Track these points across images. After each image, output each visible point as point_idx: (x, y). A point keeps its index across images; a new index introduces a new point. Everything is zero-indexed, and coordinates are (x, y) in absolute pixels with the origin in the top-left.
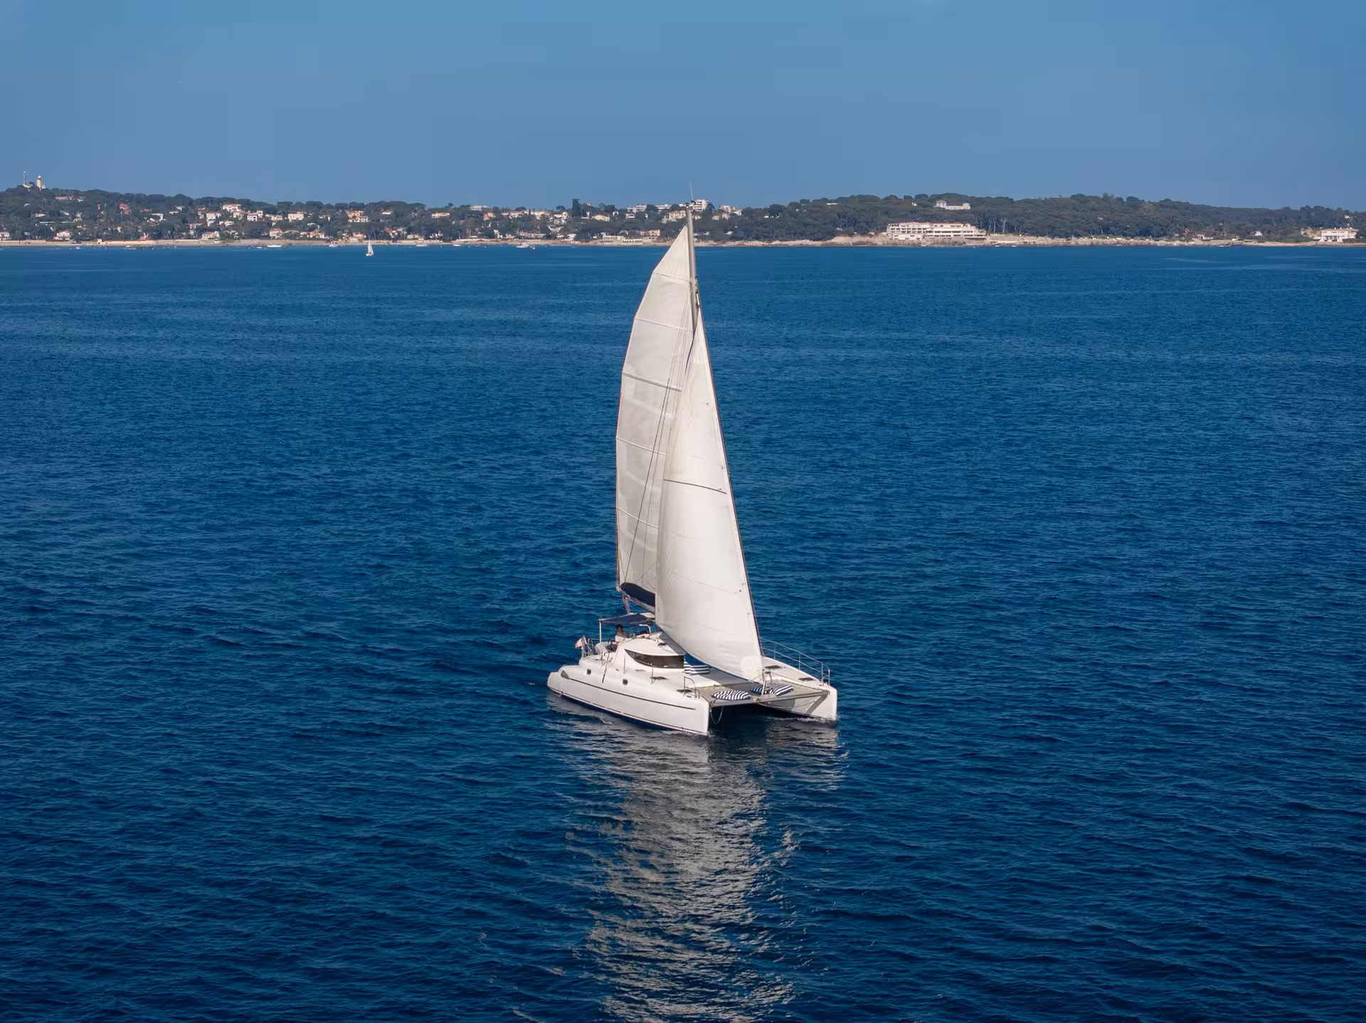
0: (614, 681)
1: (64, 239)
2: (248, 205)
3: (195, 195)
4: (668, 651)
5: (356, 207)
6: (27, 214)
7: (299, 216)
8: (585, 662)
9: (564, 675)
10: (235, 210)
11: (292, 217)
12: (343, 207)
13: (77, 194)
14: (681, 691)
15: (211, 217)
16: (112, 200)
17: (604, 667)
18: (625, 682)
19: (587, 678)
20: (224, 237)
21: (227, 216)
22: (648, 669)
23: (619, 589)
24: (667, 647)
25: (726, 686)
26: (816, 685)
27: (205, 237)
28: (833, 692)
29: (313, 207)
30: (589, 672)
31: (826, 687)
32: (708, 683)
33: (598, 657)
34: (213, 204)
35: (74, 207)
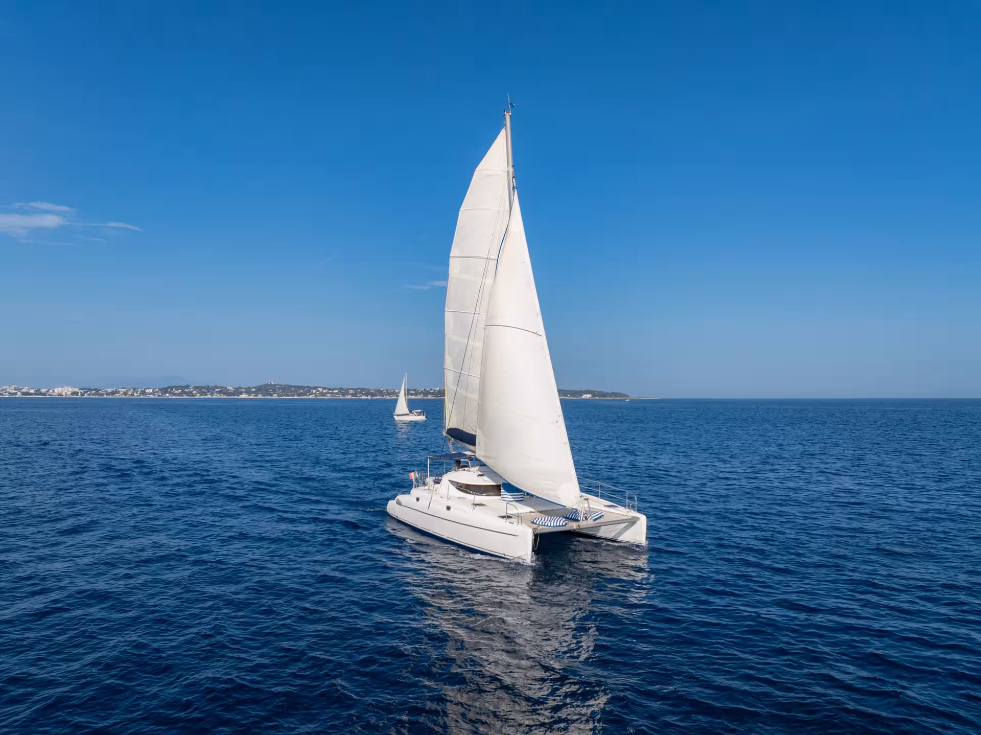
0: (439, 507)
1: (275, 396)
2: (324, 388)
3: (311, 386)
4: (486, 481)
5: (352, 389)
6: (267, 390)
7: (337, 391)
8: (415, 492)
9: (399, 503)
10: (320, 390)
11: (335, 391)
12: (349, 389)
13: (282, 385)
14: (503, 517)
15: (314, 391)
16: (290, 387)
17: (430, 495)
18: (448, 508)
19: (418, 506)
20: (316, 396)
21: (318, 391)
22: (470, 497)
23: (444, 434)
24: (485, 478)
25: (540, 512)
26: (622, 512)
27: (311, 396)
28: (643, 519)
29: (341, 389)
30: (418, 499)
31: (634, 514)
32: (524, 509)
33: (426, 487)
34: (315, 388)
35: (279, 389)
